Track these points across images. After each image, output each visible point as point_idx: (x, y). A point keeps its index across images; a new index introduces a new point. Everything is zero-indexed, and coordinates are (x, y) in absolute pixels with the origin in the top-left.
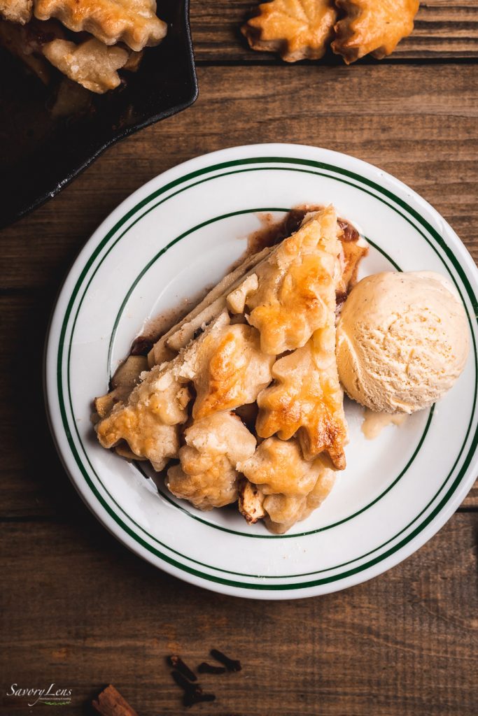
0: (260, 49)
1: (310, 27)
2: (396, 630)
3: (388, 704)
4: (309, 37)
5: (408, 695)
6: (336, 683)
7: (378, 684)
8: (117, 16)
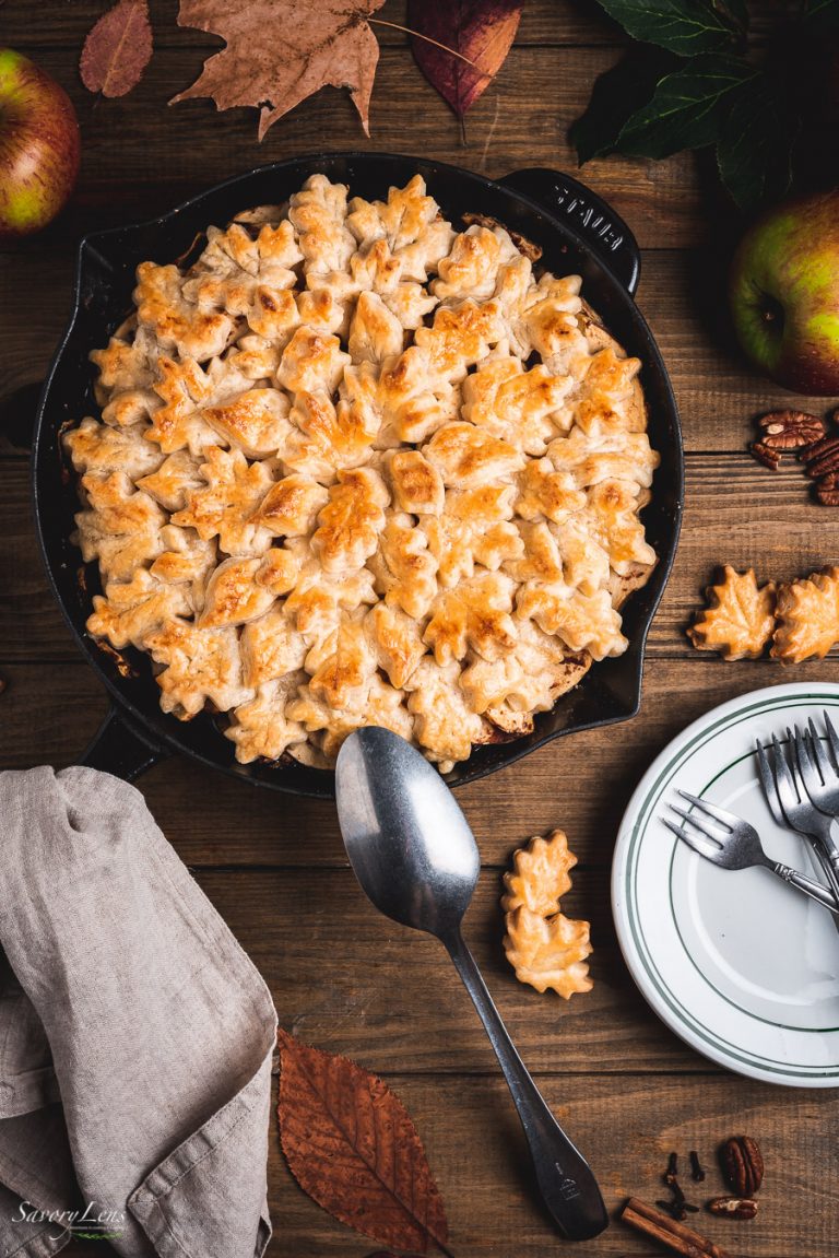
0: (704, 649)
1: (751, 633)
2: (822, 1181)
3: (814, 1248)
4: (750, 642)
5: (832, 1240)
6: (767, 1228)
7: (806, 1229)
8: (587, 629)
